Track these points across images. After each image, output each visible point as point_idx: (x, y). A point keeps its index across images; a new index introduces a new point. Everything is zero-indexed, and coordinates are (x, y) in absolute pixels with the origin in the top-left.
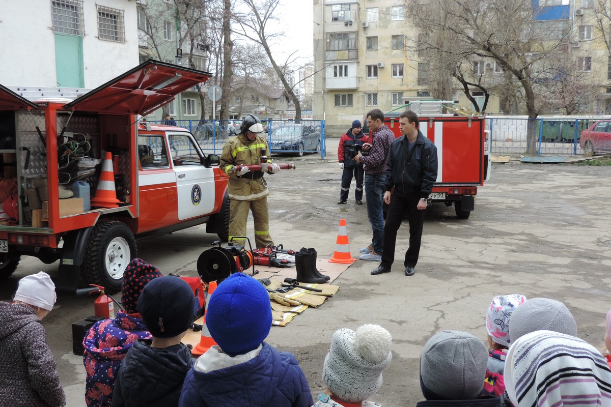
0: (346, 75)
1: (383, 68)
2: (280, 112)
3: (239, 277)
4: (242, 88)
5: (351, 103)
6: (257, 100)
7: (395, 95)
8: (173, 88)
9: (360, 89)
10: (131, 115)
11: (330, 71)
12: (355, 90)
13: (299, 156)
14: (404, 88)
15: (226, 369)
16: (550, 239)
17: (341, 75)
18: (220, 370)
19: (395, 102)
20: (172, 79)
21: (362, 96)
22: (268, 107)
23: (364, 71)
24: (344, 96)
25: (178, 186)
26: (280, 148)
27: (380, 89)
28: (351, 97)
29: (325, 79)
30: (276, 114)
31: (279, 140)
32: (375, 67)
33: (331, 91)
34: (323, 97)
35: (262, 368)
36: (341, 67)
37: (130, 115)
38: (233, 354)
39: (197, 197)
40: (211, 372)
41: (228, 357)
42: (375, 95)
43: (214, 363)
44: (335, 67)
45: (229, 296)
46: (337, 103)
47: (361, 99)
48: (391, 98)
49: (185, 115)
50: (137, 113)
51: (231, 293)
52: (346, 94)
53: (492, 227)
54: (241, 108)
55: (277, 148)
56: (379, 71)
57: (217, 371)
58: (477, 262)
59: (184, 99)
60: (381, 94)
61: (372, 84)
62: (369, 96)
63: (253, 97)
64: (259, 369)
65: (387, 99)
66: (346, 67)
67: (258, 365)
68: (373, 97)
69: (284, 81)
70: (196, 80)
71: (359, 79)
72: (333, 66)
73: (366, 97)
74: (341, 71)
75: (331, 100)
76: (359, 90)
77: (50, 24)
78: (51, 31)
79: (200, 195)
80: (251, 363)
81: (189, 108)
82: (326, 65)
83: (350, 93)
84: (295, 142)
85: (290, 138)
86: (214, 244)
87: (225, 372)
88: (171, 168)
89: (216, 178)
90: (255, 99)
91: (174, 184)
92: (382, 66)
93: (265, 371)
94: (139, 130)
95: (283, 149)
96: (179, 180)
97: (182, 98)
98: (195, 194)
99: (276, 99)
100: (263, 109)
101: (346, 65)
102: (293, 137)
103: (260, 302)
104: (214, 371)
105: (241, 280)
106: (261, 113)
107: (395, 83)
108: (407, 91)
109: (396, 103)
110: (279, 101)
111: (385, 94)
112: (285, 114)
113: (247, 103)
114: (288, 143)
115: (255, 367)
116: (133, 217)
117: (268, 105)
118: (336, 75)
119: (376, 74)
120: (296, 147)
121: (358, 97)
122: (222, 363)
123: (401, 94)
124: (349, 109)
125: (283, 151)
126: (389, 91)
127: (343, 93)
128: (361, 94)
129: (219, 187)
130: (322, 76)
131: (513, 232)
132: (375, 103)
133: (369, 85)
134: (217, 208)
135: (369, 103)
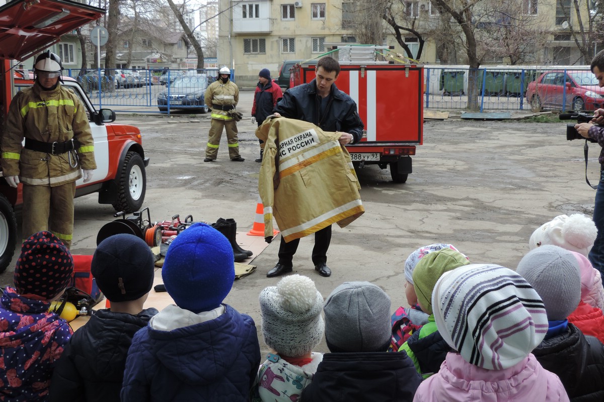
0: (257, 16)
1: (301, 8)
2: (178, 60)
3: (201, 227)
4: (131, 30)
5: (263, 50)
6: (150, 45)
7: (315, 41)
8: (58, 27)
9: (274, 33)
10: (6, 60)
11: (238, 11)
12: (267, 34)
13: (203, 112)
14: (326, 32)
15: (193, 327)
16: (498, 204)
17: (251, 16)
18: (186, 327)
19: (315, 49)
20: (58, 16)
21: (277, 41)
22: (163, 54)
23: (279, 11)
24: (255, 42)
26: (180, 103)
27: (298, 33)
28: (263, 42)
29: (232, 20)
30: (173, 62)
31: (179, 93)
32: (292, 7)
33: (240, 35)
34: (230, 42)
35: (230, 326)
36: (251, 7)
37: (4, 61)
38: (197, 311)
41: (193, 314)
42: (292, 40)
43: (177, 321)
44: (244, 7)
45: (193, 245)
46: (247, 50)
47: (275, 45)
48: (310, 43)
50: (12, 57)
51: (194, 242)
52: (258, 38)
53: (433, 192)
54: (130, 54)
55: (177, 103)
56: (296, 12)
57: (182, 328)
58: (418, 232)
59: (60, 44)
60: (299, 39)
61: (287, 27)
62: (285, 41)
63: (144, 42)
64: (227, 328)
65: (306, 46)
66: (257, 6)
67: (226, 323)
68: (289, 43)
69: (182, 22)
70: (87, 17)
71: (272, 20)
72: (241, 5)
73: (282, 43)
74: (252, 11)
75: (239, 46)
76: (273, 34)
80: (219, 320)
81: (66, 54)
82: (234, 4)
83: (262, 38)
84: (199, 95)
85: (192, 90)
86: (118, 216)
87: (191, 329)
89: (109, 138)
90: (148, 43)
92: (300, 5)
93: (232, 330)
94: (15, 79)
95: (184, 104)
99: (172, 45)
100: (157, 56)
101: (257, 3)
102: (196, 89)
104: (179, 329)
106: (155, 61)
107: (316, 26)
108: (329, 35)
110: (176, 46)
111: (304, 40)
112: (184, 63)
113: (138, 50)
114: (190, 96)
117: (163, 52)
118: (245, 16)
119: (292, 16)
120: (200, 101)
121: (272, 42)
122: (187, 320)
123: (322, 39)
124: (261, 57)
125: (185, 106)
126: (309, 36)
127: (254, 38)
128: (276, 39)
129: (114, 148)
130: (228, 16)
131: (456, 197)
132: (292, 49)
133: (285, 28)
134: (111, 173)
135: (285, 50)
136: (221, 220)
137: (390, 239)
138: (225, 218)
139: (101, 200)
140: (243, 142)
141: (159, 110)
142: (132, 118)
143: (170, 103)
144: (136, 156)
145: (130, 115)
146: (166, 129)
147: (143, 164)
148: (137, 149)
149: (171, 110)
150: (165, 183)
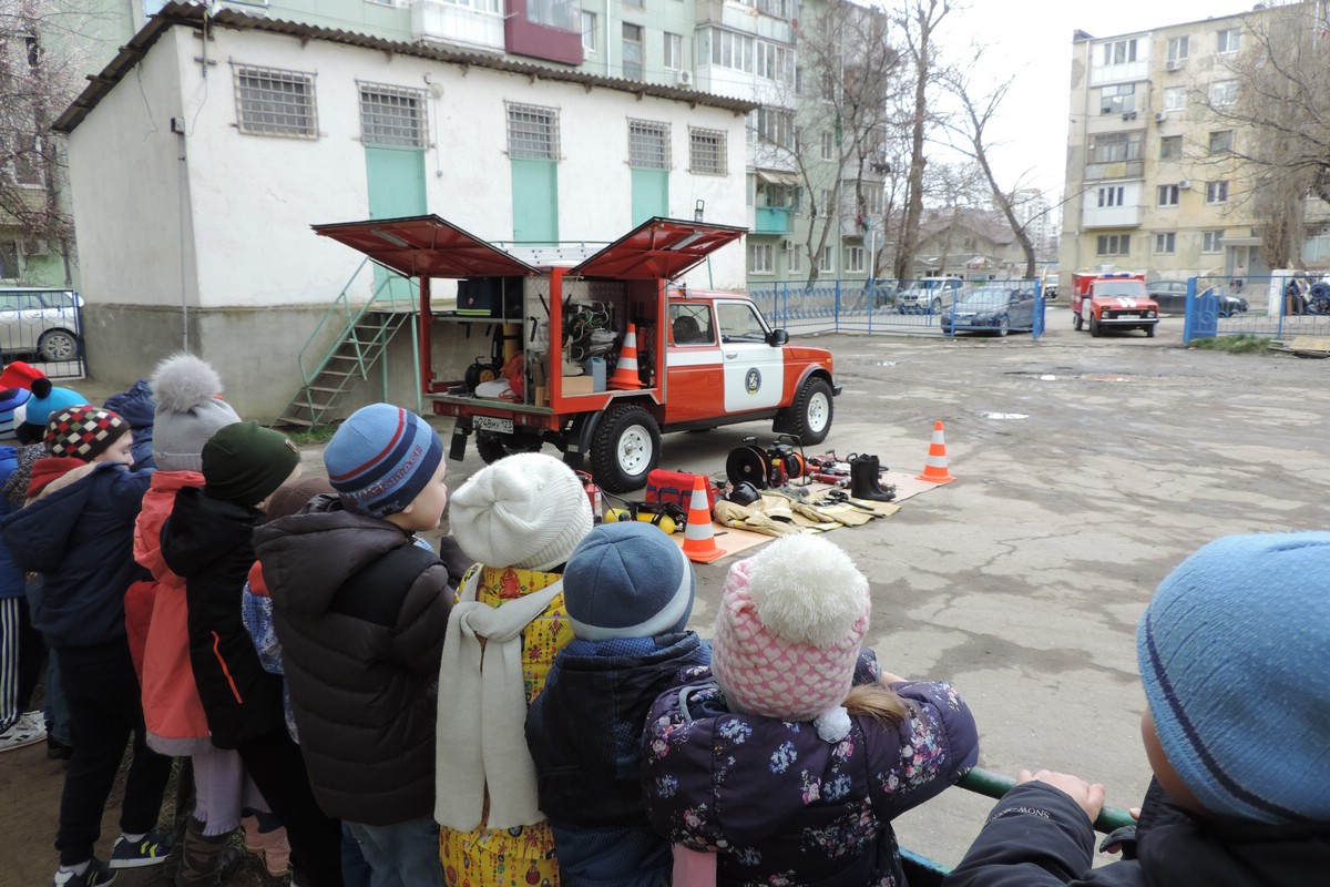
0: (1120, 203)
1: (1188, 189)
2: (1009, 266)
4: (948, 228)
5: (1125, 250)
6: (974, 246)
7: (1207, 236)
9: (1145, 226)
10: (659, 279)
11: (1091, 198)
12: (1134, 229)
13: (1000, 336)
14: (1226, 222)
16: (1310, 474)
17: (1110, 203)
19: (1207, 247)
20: (691, 238)
21: (1147, 237)
22: (990, 258)
23: (1154, 194)
24: (1114, 239)
25: (725, 368)
26: (969, 322)
27: (1181, 225)
28: (1126, 239)
29: (1082, 211)
30: (1001, 268)
31: (967, 311)
32: (1175, 189)
33: (1093, 230)
34: (1077, 241)
36: (1112, 190)
39: (755, 384)
42: (1171, 236)
44: (1102, 191)
46: (1101, 250)
47: (1144, 243)
48: (1200, 240)
50: (664, 277)
52: (1119, 234)
53: (1219, 452)
54: (944, 259)
55: (964, 322)
56: (1181, 196)
58: (1139, 496)
59: (848, 247)
60: (1183, 234)
61: (1166, 217)
62: (1160, 237)
63: (967, 241)
65: (1193, 243)
66: (1121, 190)
68: (1167, 240)
69: (1010, 216)
71: (1142, 209)
72: (1097, 189)
73: (1154, 240)
74: (1112, 197)
75: (1090, 245)
76: (1142, 228)
77: (627, 158)
78: (627, 166)
79: (758, 381)
81: (854, 260)
82: (1086, 188)
83: (1126, 233)
84: (994, 314)
85: (985, 307)
88: (718, 345)
89: (785, 360)
90: (971, 245)
91: (721, 365)
92: (1188, 185)
94: (670, 298)
95: (973, 324)
96: (727, 360)
97: (844, 246)
98: (752, 380)
99: (1005, 245)
100: (979, 261)
101: (1121, 186)
102: (990, 306)
106: (977, 267)
107: (1210, 214)
108: (1231, 227)
109: (1209, 249)
110: (1010, 247)
111: (1190, 235)
112: (1017, 269)
113: (957, 252)
114: (982, 315)
116: (658, 403)
117: (991, 255)
118: (1101, 204)
119: (1174, 201)
120: (995, 321)
121: (1140, 239)
123: (1219, 233)
124: (1122, 260)
125: (974, 328)
126: (1197, 229)
127: (1112, 234)
128: (1146, 234)
129: (790, 373)
130: (1076, 206)
131: (1245, 460)
132: (1171, 248)
133: (1161, 219)
134: (787, 400)
135: (1159, 249)
136: (865, 456)
137: (1089, 500)
138: (870, 454)
139: (775, 428)
140: (1022, 375)
141: (942, 332)
142: (906, 340)
143: (956, 322)
144: (821, 382)
145: (903, 337)
147: (831, 392)
148: (823, 376)
149: (957, 332)
150: (878, 417)
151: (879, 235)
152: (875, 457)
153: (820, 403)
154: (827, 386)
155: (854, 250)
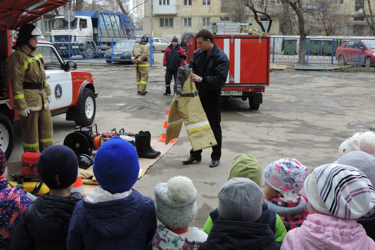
0: (168, 4)
3: (116, 139)
5: (172, 25)
7: (204, 20)
8: (40, 10)
9: (179, 15)
10: (8, 31)
11: (156, 1)
12: (175, 15)
14: (211, 14)
15: (108, 202)
16: (316, 123)
17: (164, 3)
18: (104, 202)
19: (204, 24)
20: (40, 3)
21: (180, 19)
23: (182, 1)
24: (167, 20)
26: (119, 58)
27: (193, 14)
28: (172, 20)
29: (152, 6)
31: (119, 52)
33: (157, 16)
34: (151, 20)
37: (6, 31)
38: (113, 193)
39: (59, 94)
40: (97, 203)
41: (110, 194)
42: (190, 19)
43: (99, 197)
45: (110, 150)
46: (161, 25)
47: (179, 22)
48: (201, 21)
49: (46, 32)
50: (12, 28)
51: (111, 148)
52: (168, 18)
53: (275, 116)
55: (117, 58)
56: (193, 2)
57: (101, 202)
58: (265, 140)
59: (46, 20)
60: (194, 18)
62: (185, 19)
64: (130, 204)
65: (199, 23)
67: (130, 202)
68: (188, 21)
69: (122, 7)
70: (58, 4)
71: (178, 7)
73: (183, 21)
74: (165, 1)
75: (157, 23)
79: (61, 92)
80: (126, 199)
81: (50, 27)
83: (171, 17)
85: (127, 50)
86: (77, 129)
87: (107, 203)
89: (73, 79)
94: (14, 42)
95: (122, 58)
97: (44, 19)
98: (58, 91)
102: (129, 49)
103: (132, 155)
104: (99, 203)
105: (118, 140)
107: (205, 10)
108: (213, 16)
111: (197, 19)
114: (125, 54)
115: (128, 202)
116: (11, 109)
118: (160, 4)
119: (190, 4)
121: (177, 20)
122: (105, 197)
123: (209, 18)
124: (170, 29)
125: (122, 60)
126: (200, 16)
127: (166, 17)
128: (180, 18)
129: (75, 86)
130: (150, 4)
131: (290, 119)
132: (190, 25)
133: (186, 11)
134: (74, 102)
135: (185, 25)
136: (141, 132)
137: (247, 145)
138: (144, 131)
139: (68, 118)
140: (158, 83)
141: (106, 62)
142: (89, 67)
143: (113, 58)
144: (90, 91)
145: (88, 65)
146: (110, 74)
147: (94, 96)
148: (90, 87)
149: (113, 62)
150: (108, 108)
151: (72, 13)
152: (148, 132)
153: (89, 103)
154: (92, 92)
155: (49, 21)
